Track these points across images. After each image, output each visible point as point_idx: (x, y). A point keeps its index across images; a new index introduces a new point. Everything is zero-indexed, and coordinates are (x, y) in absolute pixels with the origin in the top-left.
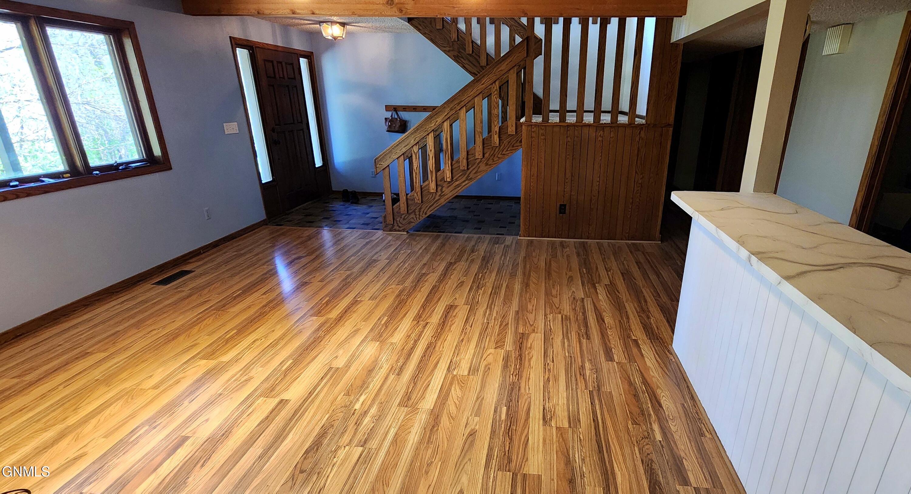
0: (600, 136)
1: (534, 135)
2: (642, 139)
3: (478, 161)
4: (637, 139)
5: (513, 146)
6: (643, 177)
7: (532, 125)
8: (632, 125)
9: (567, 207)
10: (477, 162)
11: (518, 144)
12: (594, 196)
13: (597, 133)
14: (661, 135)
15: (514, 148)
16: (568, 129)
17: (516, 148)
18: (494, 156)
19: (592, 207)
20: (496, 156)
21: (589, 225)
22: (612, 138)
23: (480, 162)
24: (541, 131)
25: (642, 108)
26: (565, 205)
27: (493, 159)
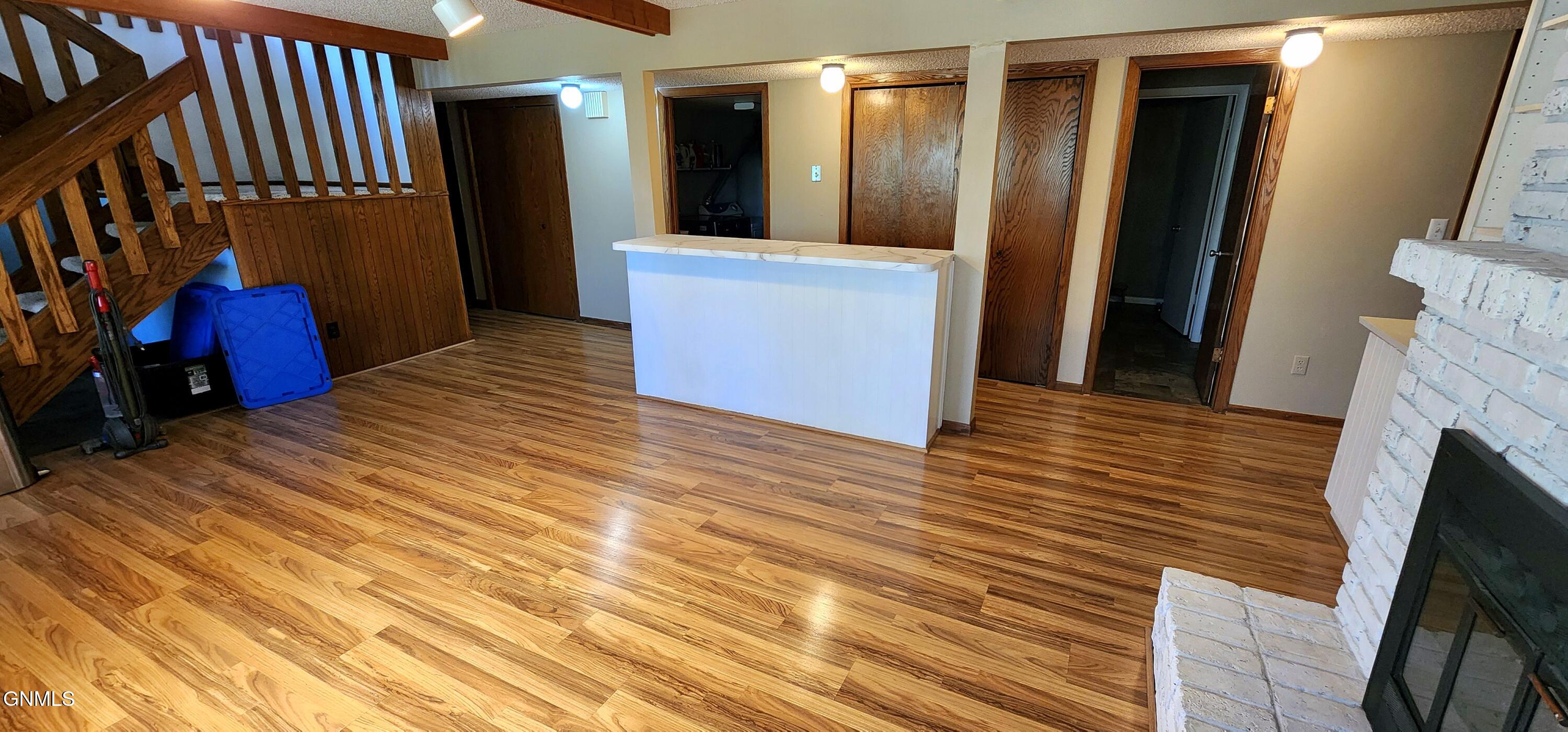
0: (360, 213)
1: (248, 220)
2: (417, 212)
3: (137, 281)
4: (411, 213)
5: (211, 244)
6: (432, 262)
7: (241, 205)
8: (401, 196)
9: (340, 325)
10: (137, 284)
11: (220, 239)
12: (375, 300)
13: (355, 210)
14: (438, 206)
15: (214, 247)
16: (309, 207)
17: (219, 246)
18: (175, 266)
19: (377, 316)
20: (179, 264)
21: (380, 342)
22: (378, 214)
23: (144, 282)
24: (262, 215)
25: (405, 176)
26: (336, 324)
27: (173, 273)
